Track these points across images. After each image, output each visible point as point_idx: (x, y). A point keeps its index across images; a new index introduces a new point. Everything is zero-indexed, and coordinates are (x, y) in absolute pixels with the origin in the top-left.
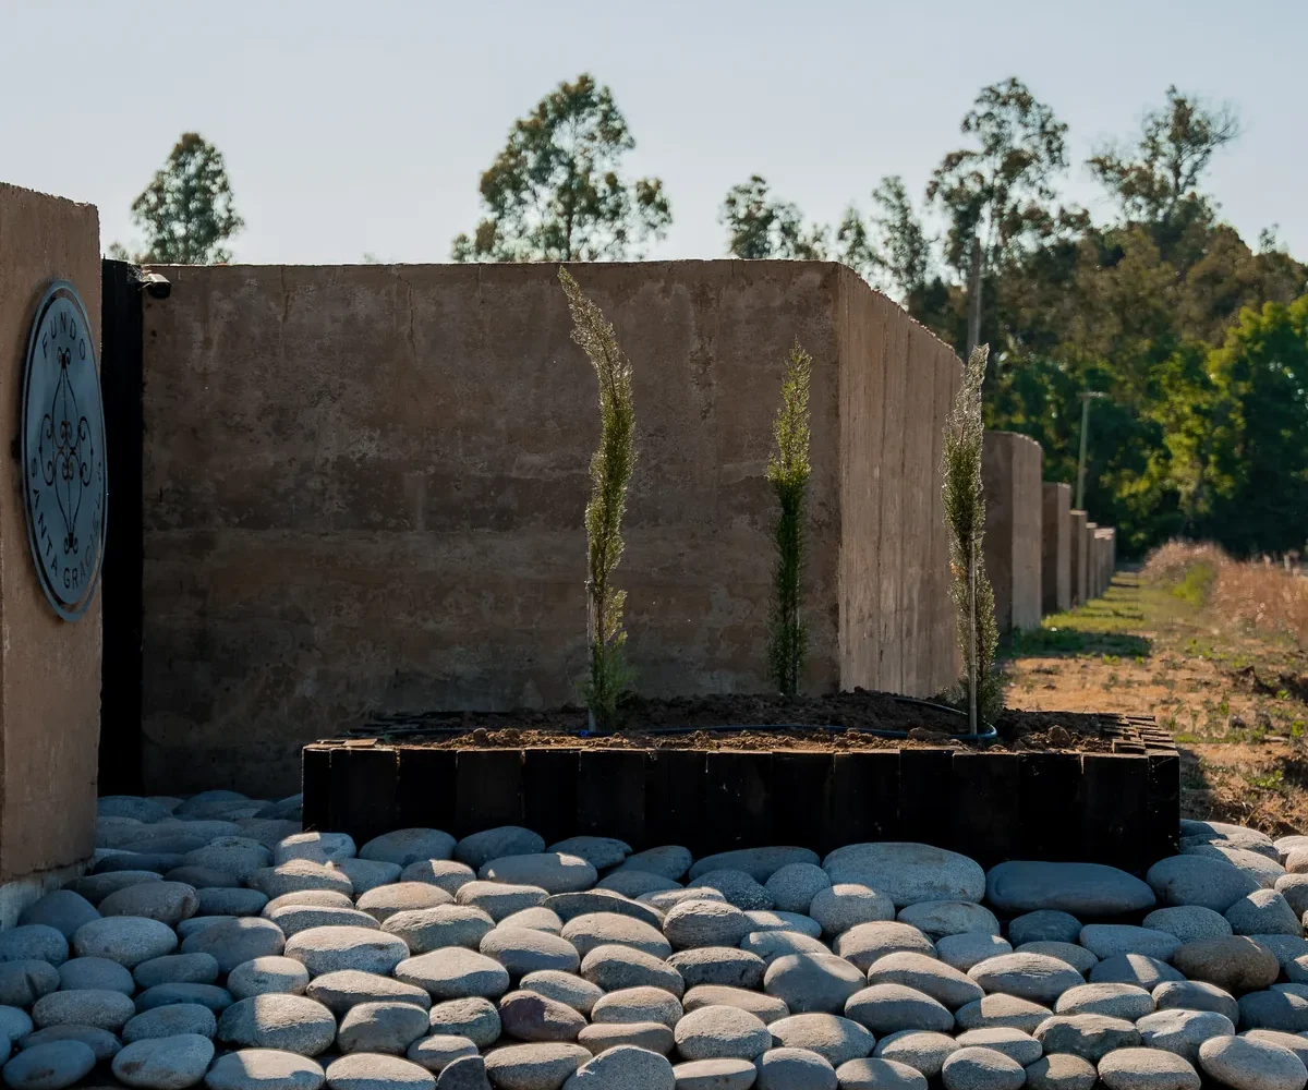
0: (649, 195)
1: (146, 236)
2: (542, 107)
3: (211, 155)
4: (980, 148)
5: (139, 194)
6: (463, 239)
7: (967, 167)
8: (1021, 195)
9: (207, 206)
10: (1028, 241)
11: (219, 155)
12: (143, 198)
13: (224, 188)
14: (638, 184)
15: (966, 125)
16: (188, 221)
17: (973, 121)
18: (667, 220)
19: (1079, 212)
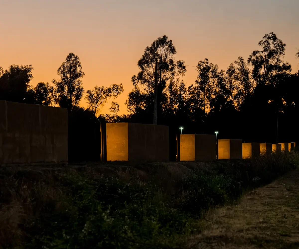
0: (181, 64)
1: (60, 78)
2: (154, 43)
3: (76, 58)
4: (262, 50)
5: (59, 68)
6: (135, 76)
7: (258, 55)
8: (272, 62)
9: (75, 70)
10: (274, 73)
11: (78, 58)
12: (60, 68)
13: (80, 66)
14: (178, 61)
15: (260, 44)
16: (71, 74)
17: (262, 43)
18: (185, 71)
19: (288, 65)
